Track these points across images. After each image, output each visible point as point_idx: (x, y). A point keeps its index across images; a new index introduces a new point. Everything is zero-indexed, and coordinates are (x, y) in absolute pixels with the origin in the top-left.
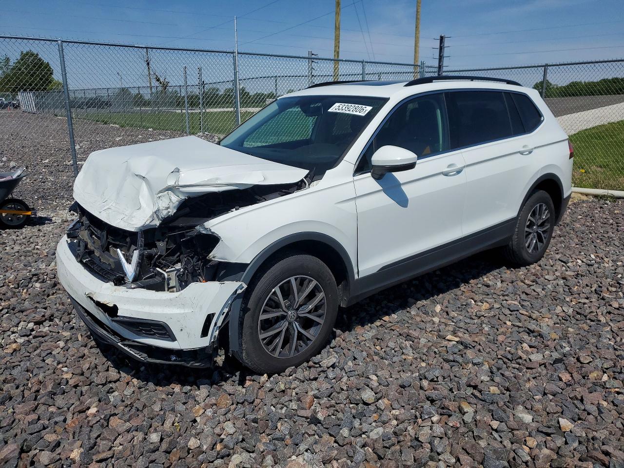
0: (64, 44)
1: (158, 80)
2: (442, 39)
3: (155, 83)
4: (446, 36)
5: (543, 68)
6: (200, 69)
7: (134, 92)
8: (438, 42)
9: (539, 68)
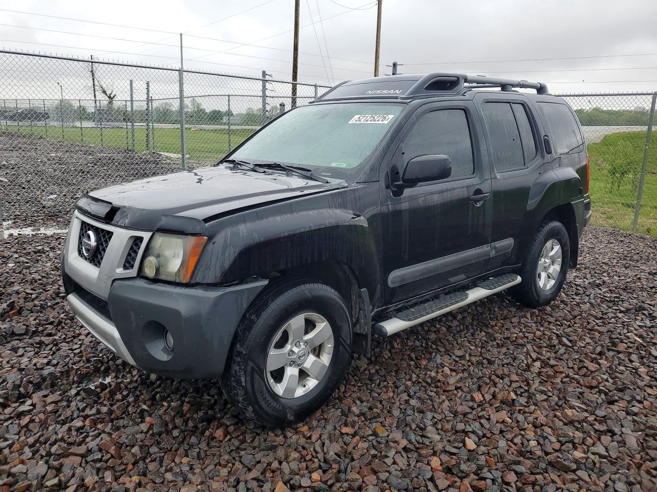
1: (104, 92)
2: (395, 66)
3: (100, 96)
4: (399, 64)
6: (148, 83)
7: (76, 105)
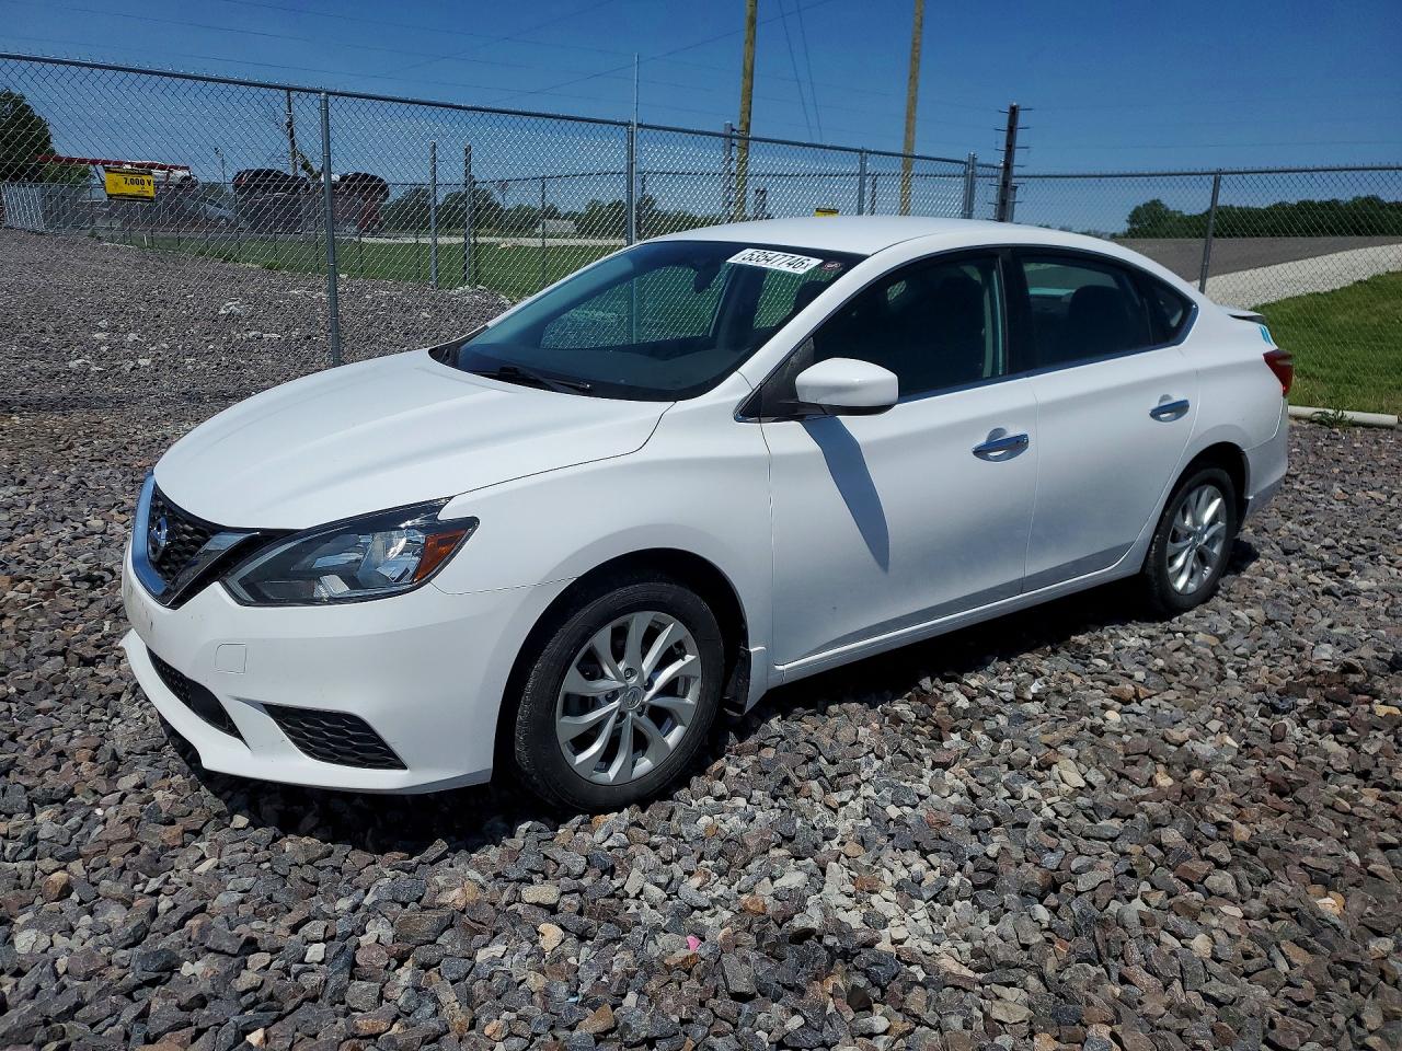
0: (331, 98)
2: (1014, 111)
4: (1022, 107)
5: (1212, 178)
8: (1006, 117)
9: (1205, 178)
